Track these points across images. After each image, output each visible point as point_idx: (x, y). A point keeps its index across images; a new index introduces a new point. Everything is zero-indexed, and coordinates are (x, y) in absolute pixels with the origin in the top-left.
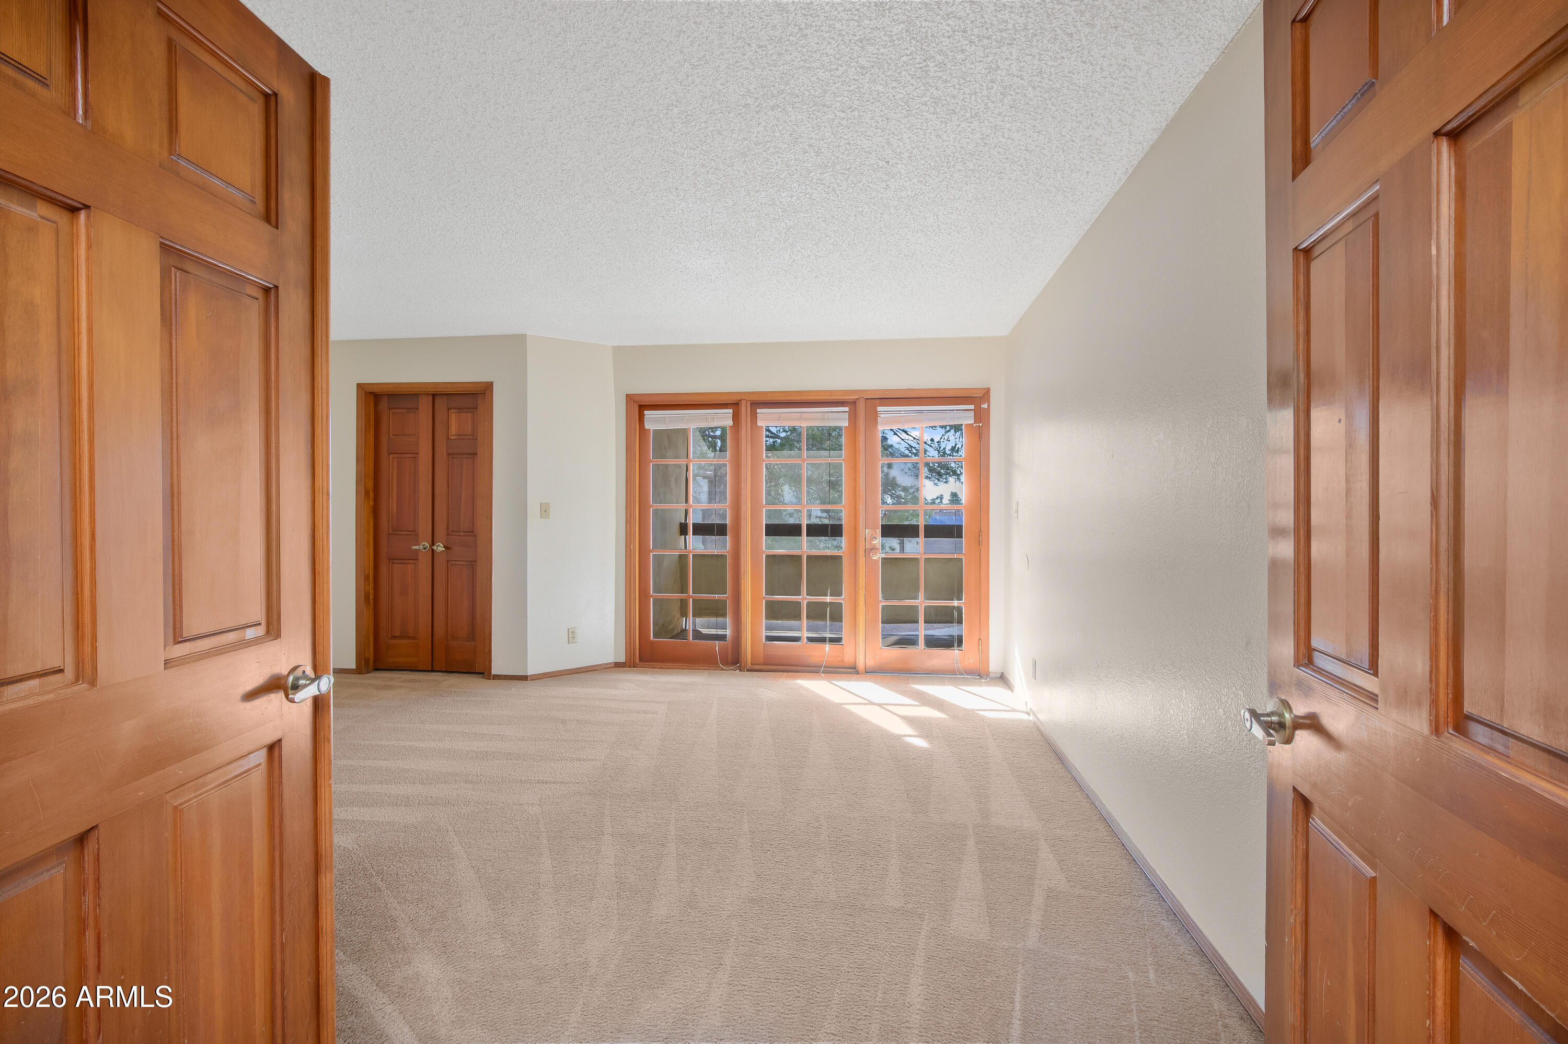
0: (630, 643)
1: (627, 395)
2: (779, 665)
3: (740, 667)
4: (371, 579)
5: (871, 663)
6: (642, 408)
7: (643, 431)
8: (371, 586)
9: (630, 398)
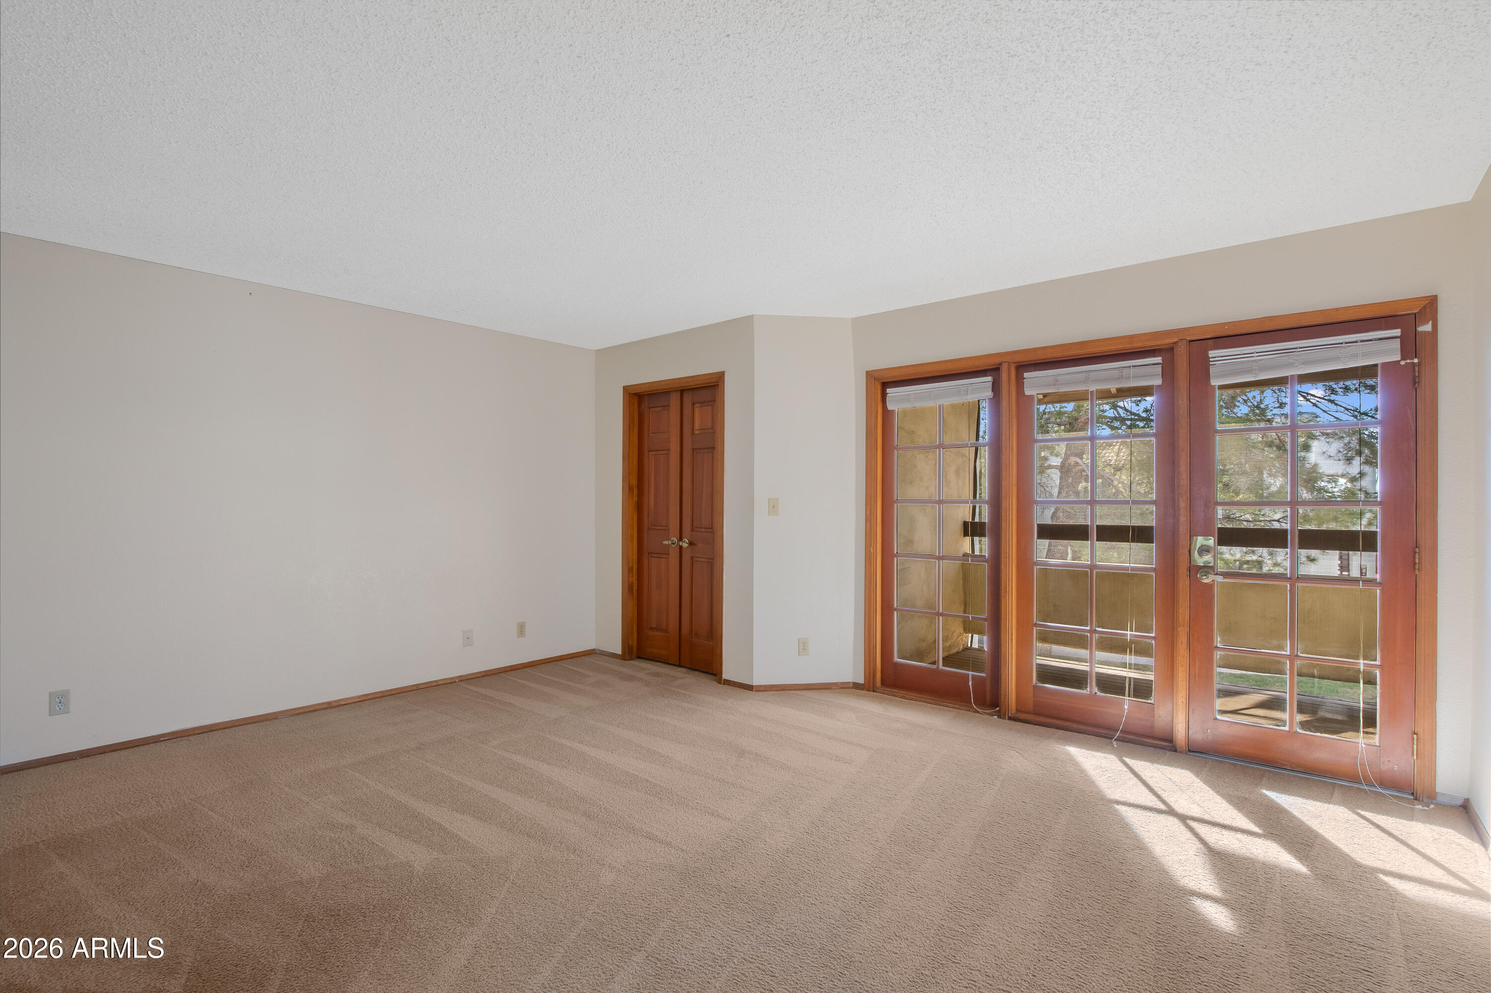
0: (870, 662)
1: (867, 372)
2: (1054, 718)
3: (999, 711)
4: (635, 571)
5: (1198, 735)
6: (885, 385)
7: (887, 414)
8: (635, 577)
9: (871, 376)
